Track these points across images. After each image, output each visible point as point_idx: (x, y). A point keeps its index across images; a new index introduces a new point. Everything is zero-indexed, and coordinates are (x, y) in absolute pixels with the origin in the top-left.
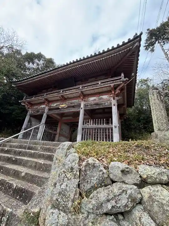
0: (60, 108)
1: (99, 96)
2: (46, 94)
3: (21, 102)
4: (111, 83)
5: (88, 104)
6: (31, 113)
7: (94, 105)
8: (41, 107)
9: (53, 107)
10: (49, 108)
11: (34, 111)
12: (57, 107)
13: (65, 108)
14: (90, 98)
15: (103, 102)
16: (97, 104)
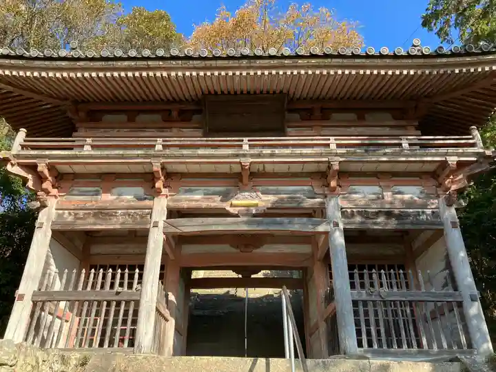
0: (232, 210)
2: (159, 140)
3: (6, 160)
4: (446, 154)
5: (354, 210)
6: (60, 216)
7: (377, 214)
8: (120, 195)
9: (193, 204)
10: (171, 204)
11: (81, 213)
12: (213, 205)
13: (254, 212)
14: (357, 188)
15: (411, 210)
16: (389, 214)
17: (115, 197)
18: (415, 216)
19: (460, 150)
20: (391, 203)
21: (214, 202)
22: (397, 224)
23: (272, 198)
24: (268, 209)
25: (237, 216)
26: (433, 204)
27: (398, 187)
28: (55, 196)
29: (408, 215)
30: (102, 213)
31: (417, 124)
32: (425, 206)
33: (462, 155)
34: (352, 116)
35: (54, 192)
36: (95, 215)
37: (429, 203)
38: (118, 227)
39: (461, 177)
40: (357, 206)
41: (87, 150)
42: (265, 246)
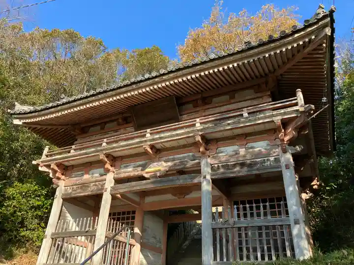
0: (146, 176)
1: (245, 142)
2: (105, 140)
3: (38, 165)
4: (273, 116)
5: (220, 165)
6: (66, 190)
7: (234, 166)
8: (93, 174)
9: (127, 175)
10: (116, 176)
11: (75, 187)
12: (136, 173)
13: (158, 175)
14: (222, 149)
15: (259, 160)
16: (242, 165)
17: (90, 176)
18: (262, 163)
19: (282, 111)
20: (244, 156)
21: (138, 171)
22: (248, 171)
23: (170, 164)
24: (167, 171)
25: (149, 179)
26: (274, 152)
27: (250, 144)
28: (64, 180)
29: (256, 163)
30: (84, 186)
31: (269, 93)
32: (269, 155)
33: (285, 114)
34: (227, 97)
35: (63, 177)
36: (81, 188)
37: (272, 152)
38: (90, 193)
39: (290, 129)
40: (221, 162)
41: (73, 152)
42: (193, 193)
